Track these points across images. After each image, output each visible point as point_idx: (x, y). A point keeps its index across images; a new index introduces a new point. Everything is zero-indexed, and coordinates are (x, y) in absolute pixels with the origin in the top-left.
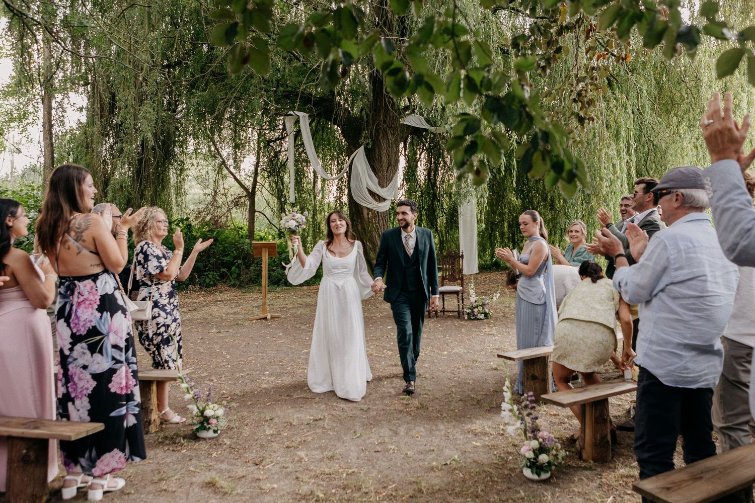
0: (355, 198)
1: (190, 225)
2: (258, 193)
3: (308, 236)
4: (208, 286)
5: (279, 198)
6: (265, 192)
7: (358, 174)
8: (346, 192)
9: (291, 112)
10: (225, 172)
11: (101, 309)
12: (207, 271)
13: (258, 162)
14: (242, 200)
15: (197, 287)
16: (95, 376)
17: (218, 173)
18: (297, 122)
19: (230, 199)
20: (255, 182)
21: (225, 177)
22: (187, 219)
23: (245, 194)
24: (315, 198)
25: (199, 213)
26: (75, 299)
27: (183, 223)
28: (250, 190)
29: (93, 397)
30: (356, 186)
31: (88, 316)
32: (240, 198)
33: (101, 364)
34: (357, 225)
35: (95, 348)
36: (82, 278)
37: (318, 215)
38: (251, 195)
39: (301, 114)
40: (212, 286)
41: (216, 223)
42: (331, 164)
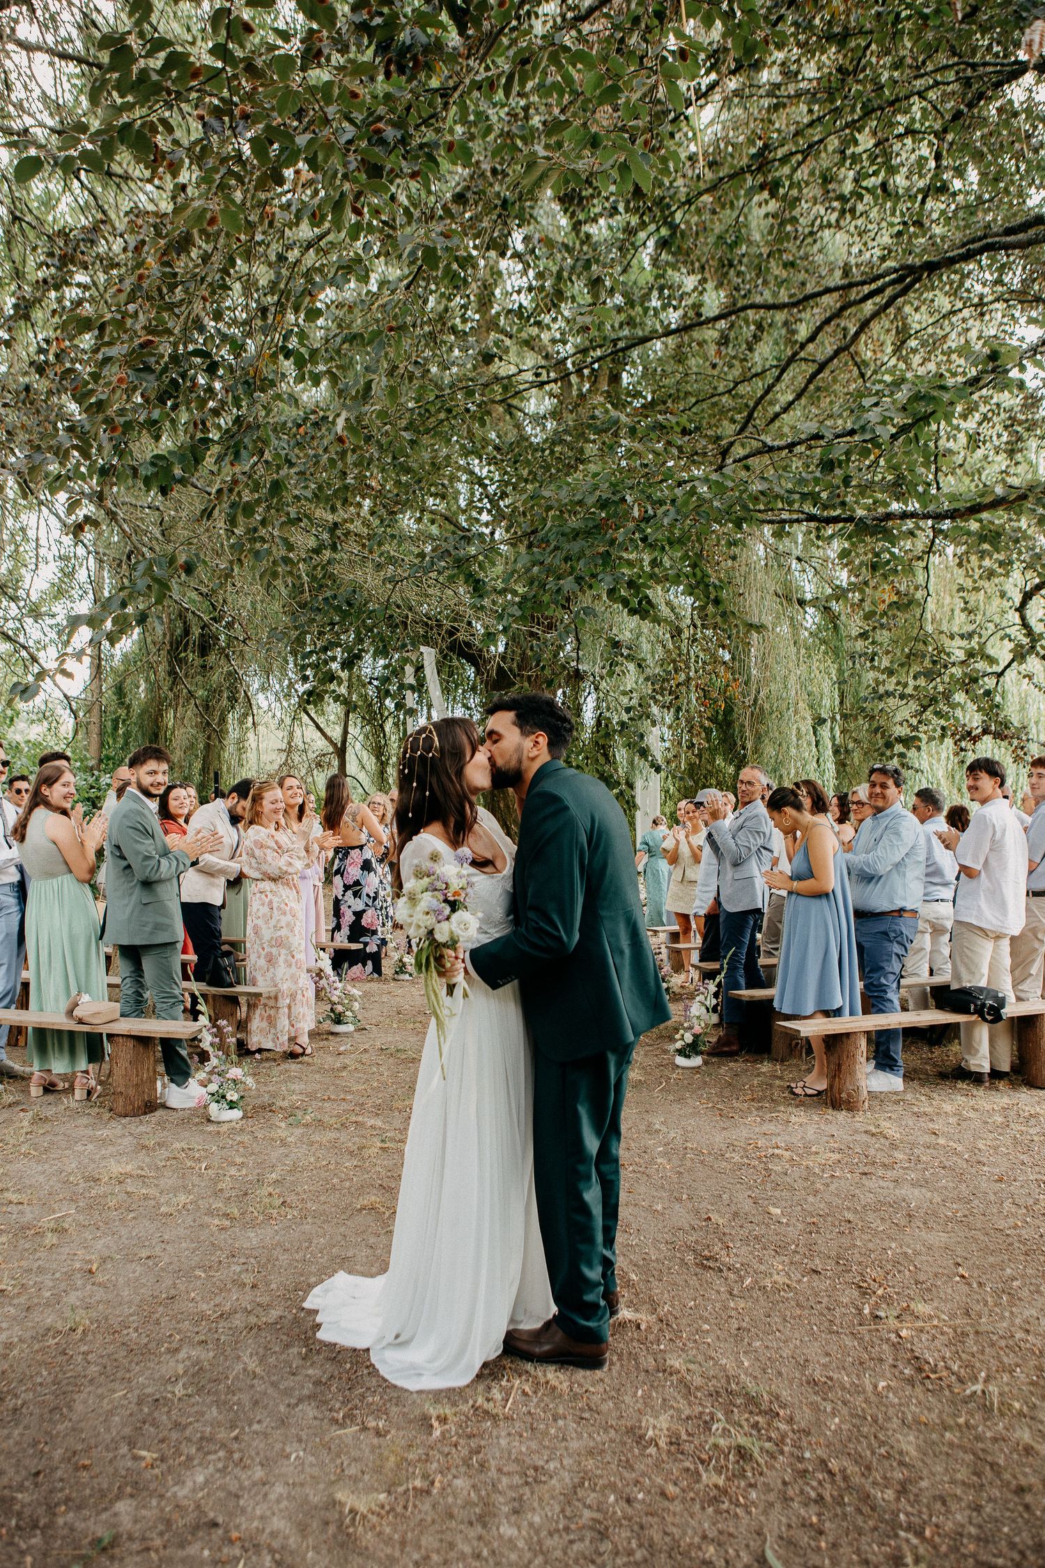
2: (350, 749)
5: (378, 758)
6: (358, 746)
11: (363, 868)
14: (328, 758)
16: (355, 913)
19: (312, 756)
20: (346, 732)
23: (331, 750)
26: (348, 862)
28: (340, 745)
29: (352, 927)
31: (354, 872)
32: (325, 755)
33: (358, 905)
35: (357, 894)
36: (353, 848)
38: (341, 752)
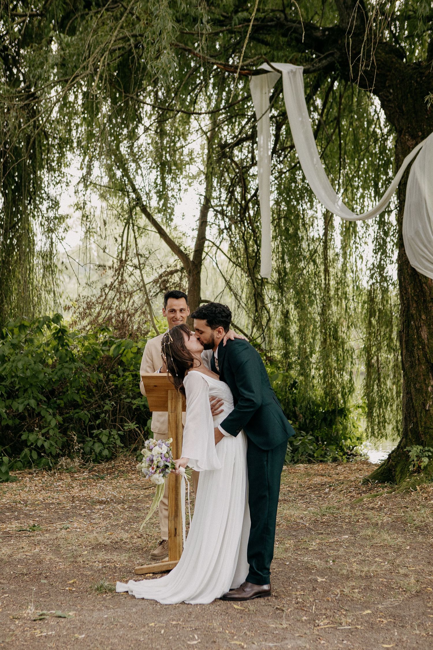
0: (414, 263)
1: (63, 331)
2: (207, 264)
3: (312, 353)
4: (99, 459)
5: (251, 273)
7: (421, 202)
8: (395, 257)
9: (265, 66)
10: (142, 221)
12: (99, 427)
13: (208, 199)
14: (176, 278)
15: (77, 462)
17: (127, 223)
18: (279, 87)
20: (201, 239)
21: (142, 230)
22: (58, 318)
23: (180, 265)
24: (326, 271)
25: (90, 306)
27: (49, 327)
28: (191, 257)
30: (417, 233)
32: (172, 273)
34: (418, 328)
37: (334, 308)
38: (194, 267)
39: (285, 68)
40: (108, 459)
41: (122, 326)
42: (363, 196)
